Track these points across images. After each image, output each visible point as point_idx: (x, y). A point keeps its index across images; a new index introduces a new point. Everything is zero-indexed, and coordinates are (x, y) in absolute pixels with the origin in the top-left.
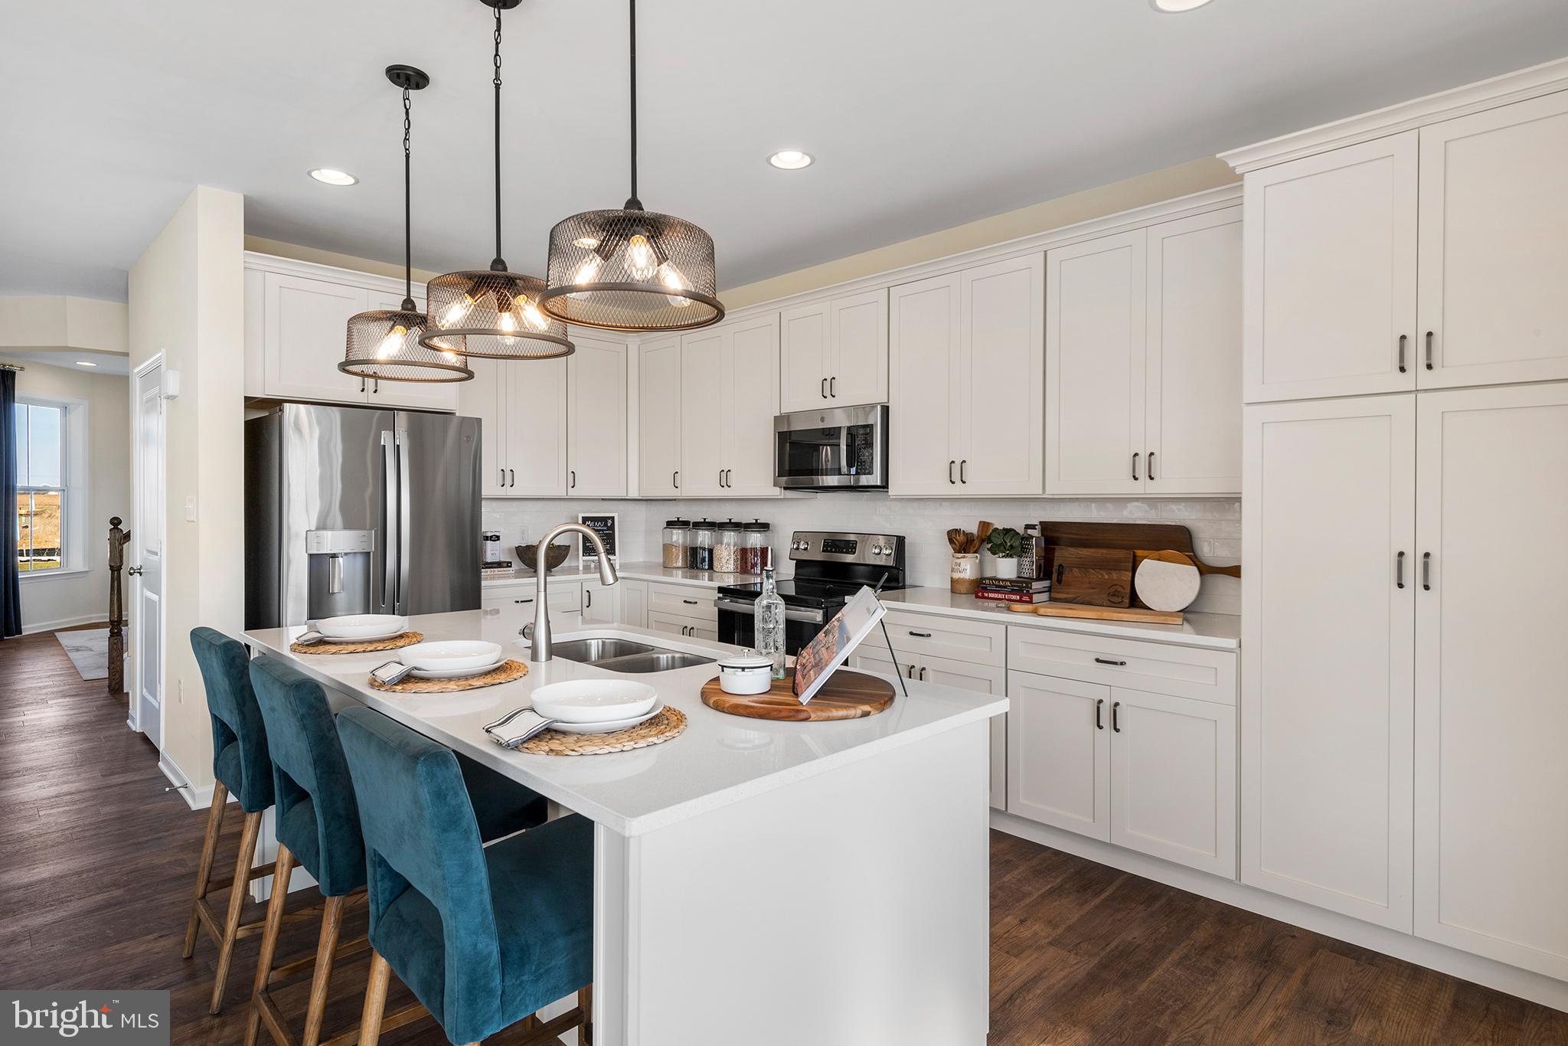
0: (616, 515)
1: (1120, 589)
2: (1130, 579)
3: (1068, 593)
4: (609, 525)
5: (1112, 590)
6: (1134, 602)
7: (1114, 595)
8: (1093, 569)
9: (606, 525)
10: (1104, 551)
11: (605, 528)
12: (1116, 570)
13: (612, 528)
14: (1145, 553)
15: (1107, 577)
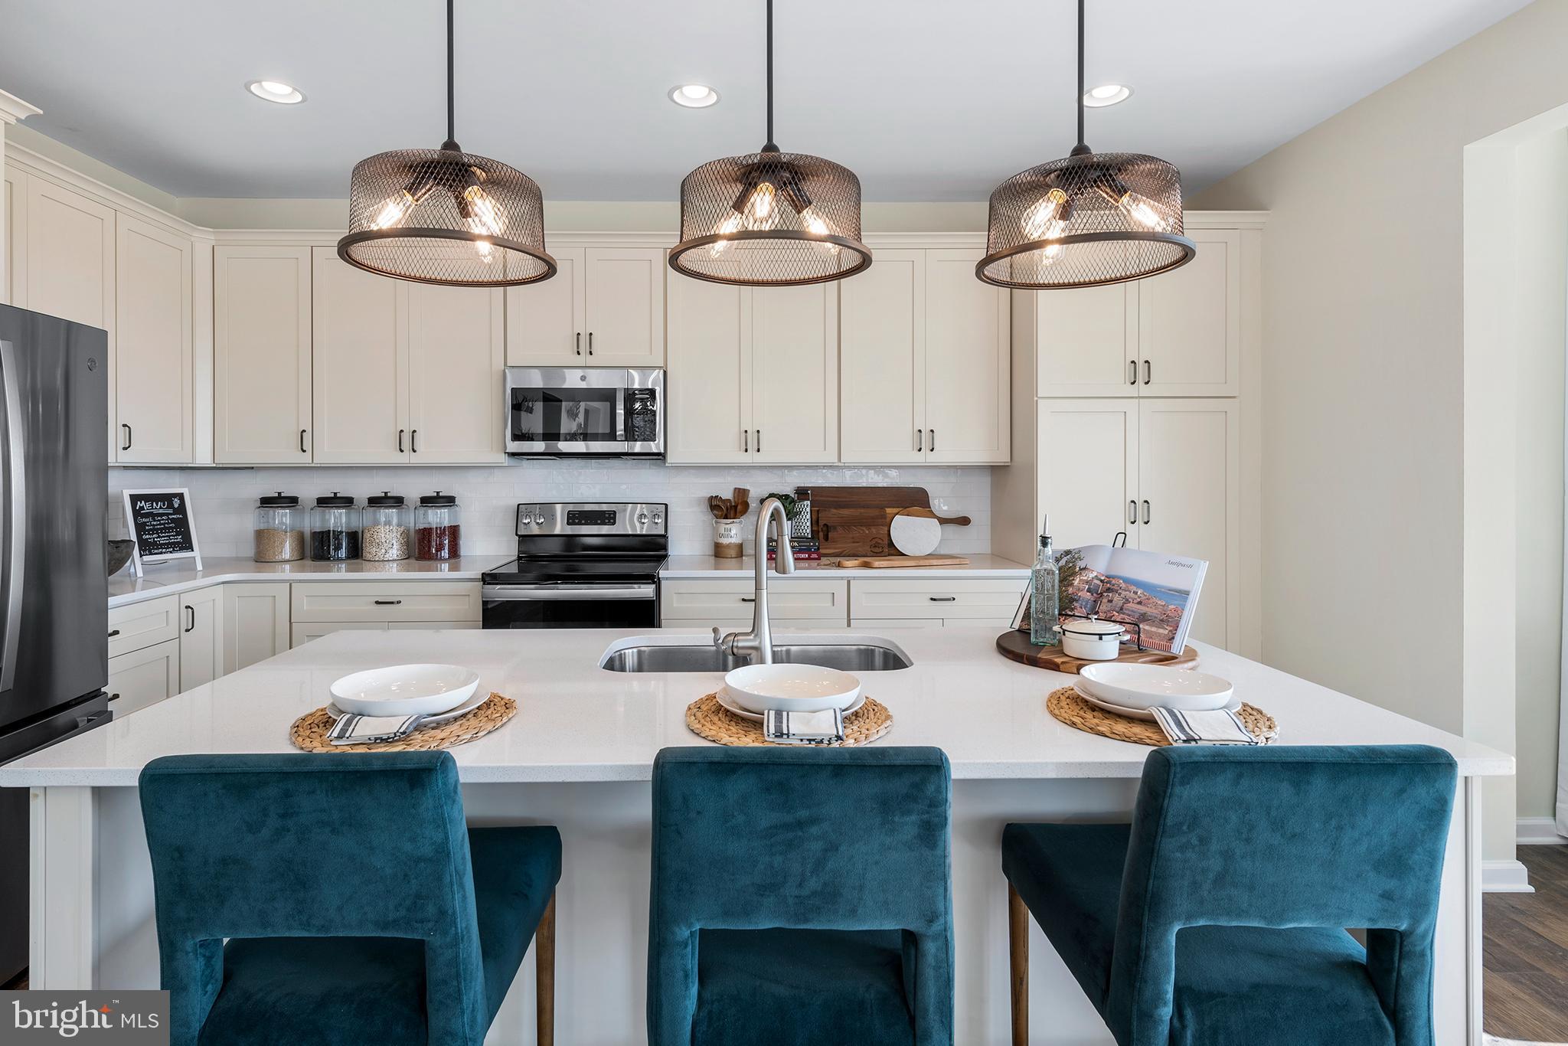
0: (185, 491)
1: (880, 541)
2: (886, 532)
3: (836, 549)
4: (176, 506)
5: (873, 542)
6: (891, 550)
7: (875, 546)
8: (855, 526)
9: (171, 506)
10: (862, 510)
11: (171, 511)
12: (874, 525)
13: (182, 509)
14: (895, 510)
15: (867, 532)
